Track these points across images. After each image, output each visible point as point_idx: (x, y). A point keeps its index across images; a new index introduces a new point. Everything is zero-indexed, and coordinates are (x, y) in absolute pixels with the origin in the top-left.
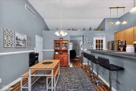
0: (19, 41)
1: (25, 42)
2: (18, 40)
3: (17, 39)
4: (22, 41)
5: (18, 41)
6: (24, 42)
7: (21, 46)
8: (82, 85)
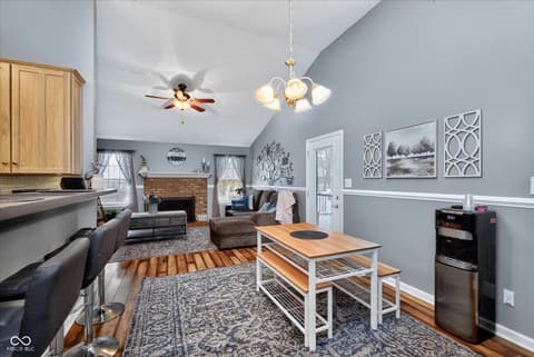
0: (397, 157)
1: (429, 153)
2: (395, 154)
3: (391, 153)
4: (412, 155)
5: (394, 157)
6: (423, 154)
7: (407, 171)
8: (179, 321)
